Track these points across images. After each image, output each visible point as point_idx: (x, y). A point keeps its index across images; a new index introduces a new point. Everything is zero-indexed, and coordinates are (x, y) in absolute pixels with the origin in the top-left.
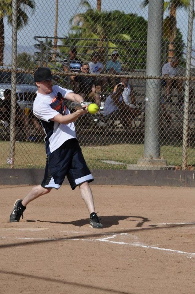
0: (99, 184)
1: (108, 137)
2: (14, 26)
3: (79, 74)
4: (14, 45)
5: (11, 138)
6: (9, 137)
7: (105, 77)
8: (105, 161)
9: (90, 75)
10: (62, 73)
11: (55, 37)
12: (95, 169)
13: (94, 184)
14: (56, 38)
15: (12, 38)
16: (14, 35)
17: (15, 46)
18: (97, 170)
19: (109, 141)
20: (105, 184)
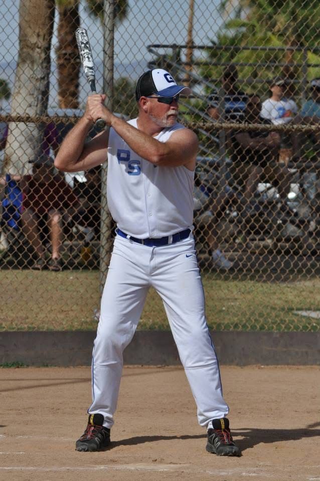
0: (294, 364)
1: (311, 262)
2: (108, 26)
3: (246, 125)
4: (107, 66)
5: (103, 266)
6: (99, 263)
7: (304, 130)
8: (304, 313)
9: (271, 127)
10: (211, 125)
11: (188, 43)
12: (284, 330)
13: (281, 364)
14: (191, 46)
15: (104, 51)
16: (107, 46)
17: (109, 69)
18: (287, 333)
19: (313, 271)
20: (305, 364)
